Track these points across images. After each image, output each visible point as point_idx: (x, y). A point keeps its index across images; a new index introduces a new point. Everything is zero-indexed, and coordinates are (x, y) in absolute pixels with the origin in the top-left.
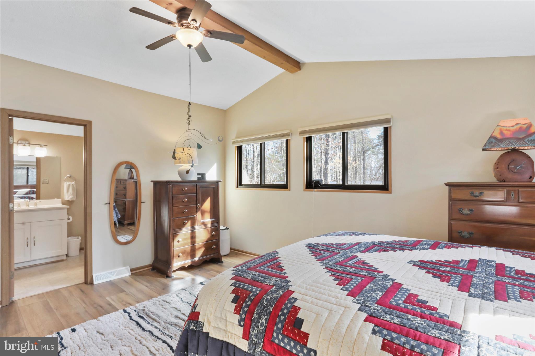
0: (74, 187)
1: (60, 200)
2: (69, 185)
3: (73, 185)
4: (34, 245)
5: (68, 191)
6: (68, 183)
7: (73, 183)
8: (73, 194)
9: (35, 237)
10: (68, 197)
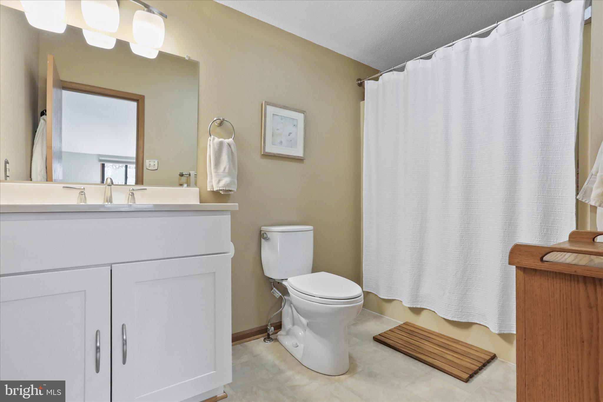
0: (232, 152)
1: (196, 190)
2: (221, 144)
3: (229, 145)
4: (124, 362)
5: (217, 163)
6: (217, 140)
7: (231, 140)
8: (230, 174)
9: (127, 327)
10: (219, 182)
